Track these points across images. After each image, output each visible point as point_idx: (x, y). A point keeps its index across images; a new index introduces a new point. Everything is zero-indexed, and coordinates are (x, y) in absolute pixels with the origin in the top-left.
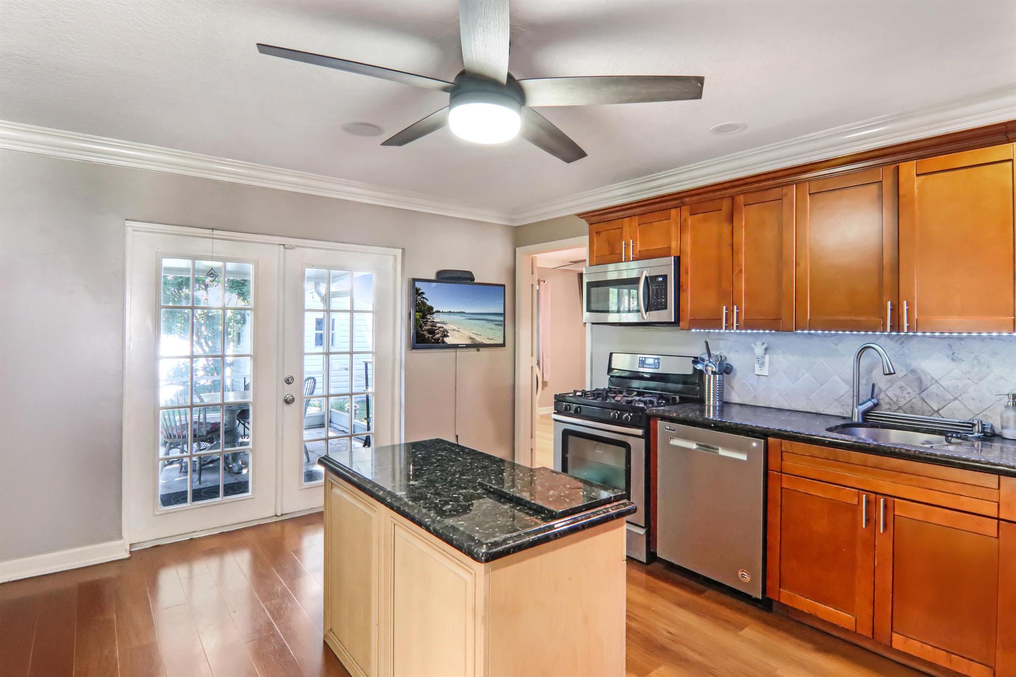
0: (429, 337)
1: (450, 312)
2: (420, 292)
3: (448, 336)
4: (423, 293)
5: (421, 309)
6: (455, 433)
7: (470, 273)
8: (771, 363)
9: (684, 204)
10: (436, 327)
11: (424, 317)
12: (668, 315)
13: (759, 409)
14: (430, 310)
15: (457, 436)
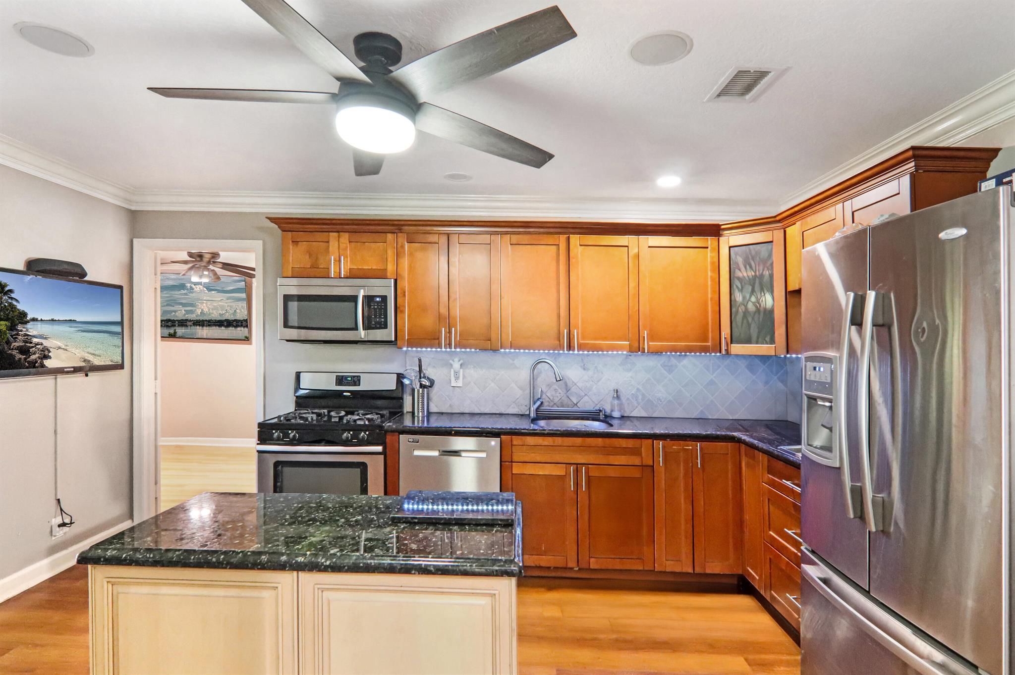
0: (20, 359)
1: (53, 320)
2: (7, 289)
3: (50, 357)
4: (11, 291)
5: (8, 315)
6: (56, 495)
7: (79, 266)
8: (464, 377)
9: (401, 231)
10: (31, 343)
11: (12, 328)
12: (388, 334)
13: (455, 415)
14: (22, 317)
15: (59, 500)
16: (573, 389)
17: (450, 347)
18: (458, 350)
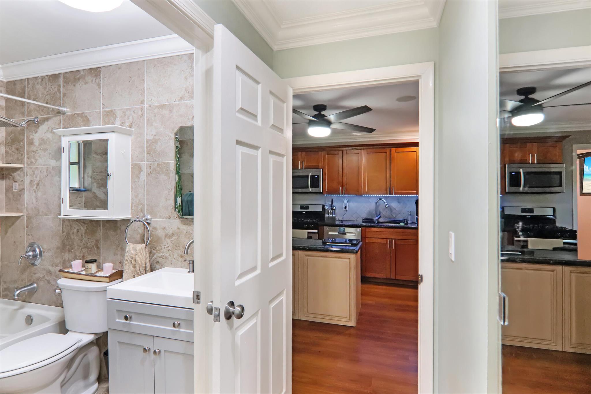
8: (349, 206)
9: (324, 150)
12: (319, 189)
16: (394, 211)
17: (343, 194)
18: (346, 195)
